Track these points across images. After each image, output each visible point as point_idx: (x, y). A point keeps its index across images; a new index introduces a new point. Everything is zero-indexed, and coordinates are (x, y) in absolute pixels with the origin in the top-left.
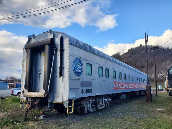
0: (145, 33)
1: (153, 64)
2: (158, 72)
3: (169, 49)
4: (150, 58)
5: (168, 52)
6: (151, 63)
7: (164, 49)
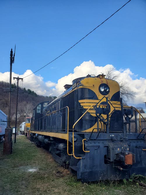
0: (12, 50)
1: (8, 104)
2: (13, 113)
3: (26, 90)
4: (5, 96)
5: (25, 93)
6: (5, 103)
7: (21, 89)
